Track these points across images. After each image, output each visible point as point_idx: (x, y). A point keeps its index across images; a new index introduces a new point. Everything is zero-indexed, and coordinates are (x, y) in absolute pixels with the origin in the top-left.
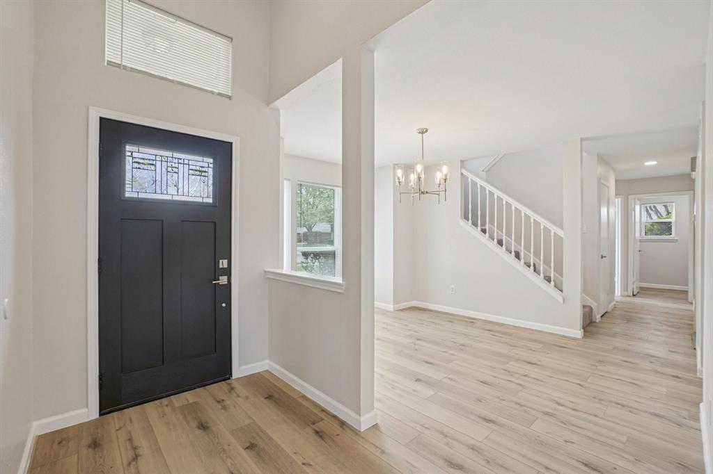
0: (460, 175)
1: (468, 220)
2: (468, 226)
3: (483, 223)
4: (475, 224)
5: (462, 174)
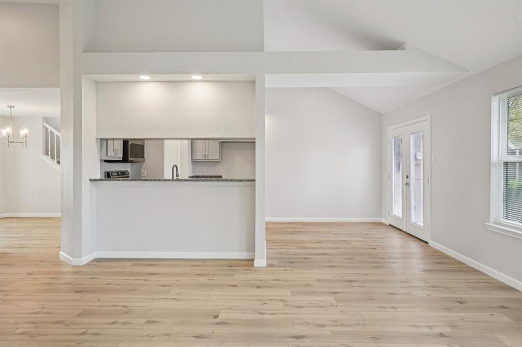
0: (42, 126)
1: (48, 155)
2: (48, 159)
3: (58, 157)
4: (52, 157)
5: (43, 126)
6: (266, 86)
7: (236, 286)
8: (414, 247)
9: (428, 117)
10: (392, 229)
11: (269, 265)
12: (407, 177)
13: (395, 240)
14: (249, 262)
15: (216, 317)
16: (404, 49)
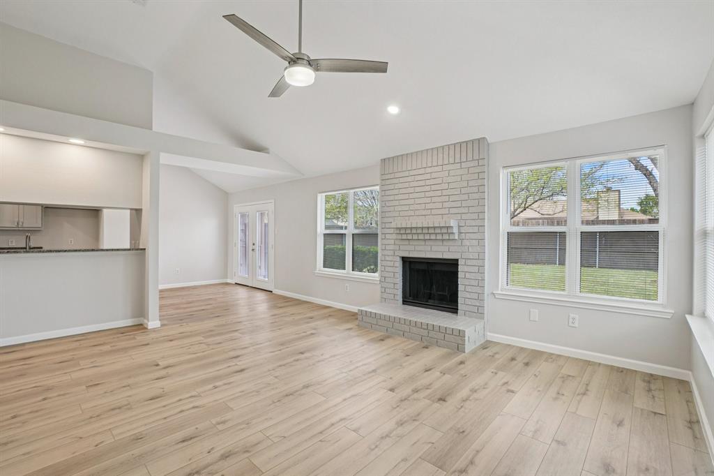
6: (161, 162)
7: (148, 344)
8: (260, 296)
9: (273, 201)
10: (238, 287)
11: (162, 325)
12: (254, 244)
13: (242, 293)
14: (140, 327)
15: (157, 365)
16: (268, 153)
